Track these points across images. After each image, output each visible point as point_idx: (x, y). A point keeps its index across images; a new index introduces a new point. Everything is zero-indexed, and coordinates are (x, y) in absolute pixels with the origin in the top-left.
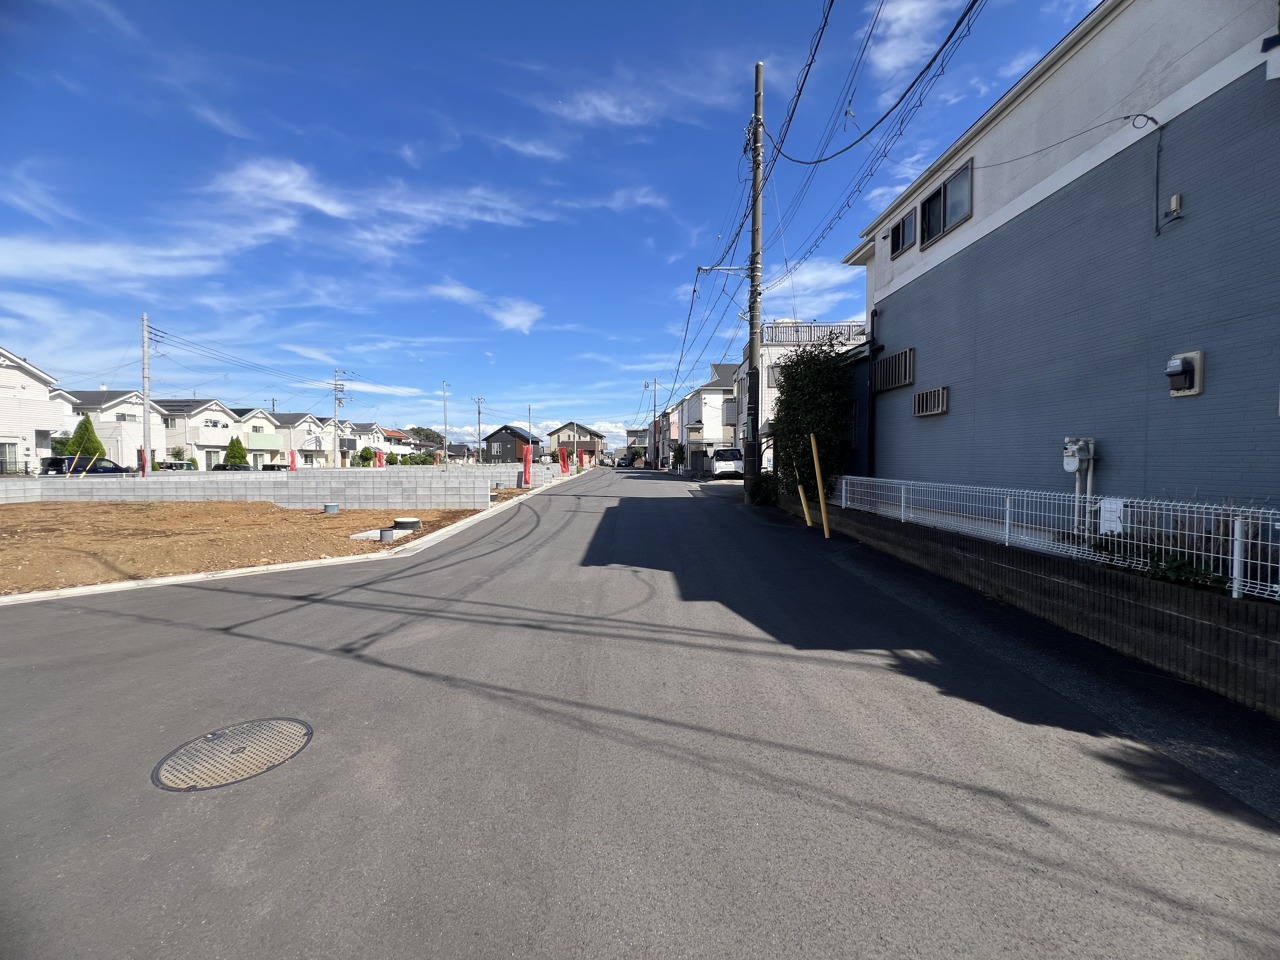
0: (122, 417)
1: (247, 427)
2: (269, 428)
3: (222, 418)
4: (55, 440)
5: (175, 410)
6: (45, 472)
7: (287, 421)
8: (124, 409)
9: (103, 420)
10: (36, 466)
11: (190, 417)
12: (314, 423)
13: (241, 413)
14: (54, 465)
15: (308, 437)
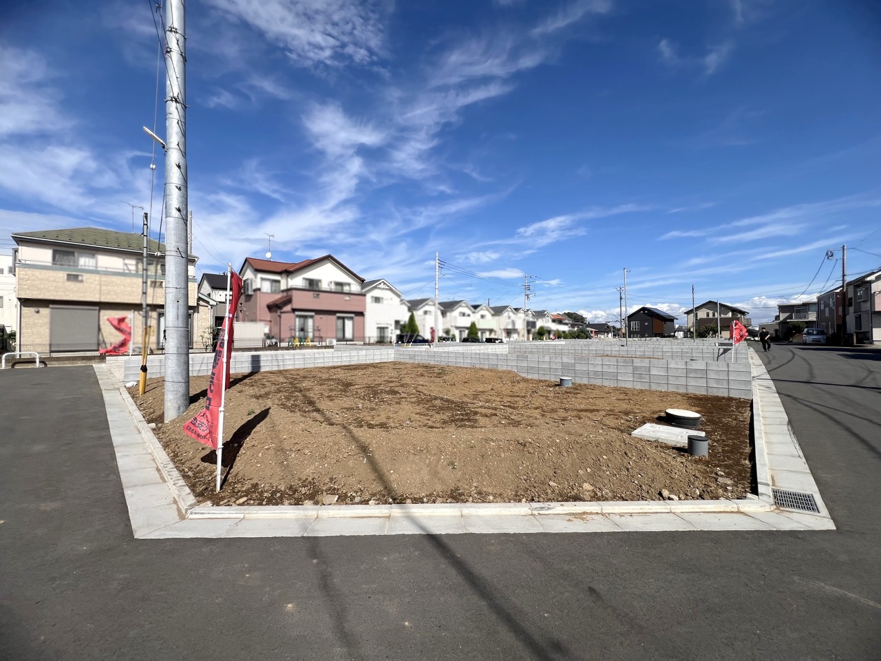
0: (426, 313)
1: (478, 315)
2: (488, 315)
3: (467, 311)
4: (401, 325)
5: (447, 307)
6: (397, 342)
7: (498, 311)
8: (427, 308)
9: (418, 314)
10: (394, 339)
11: (453, 311)
12: (512, 311)
13: (476, 307)
14: (400, 338)
15: (509, 321)
